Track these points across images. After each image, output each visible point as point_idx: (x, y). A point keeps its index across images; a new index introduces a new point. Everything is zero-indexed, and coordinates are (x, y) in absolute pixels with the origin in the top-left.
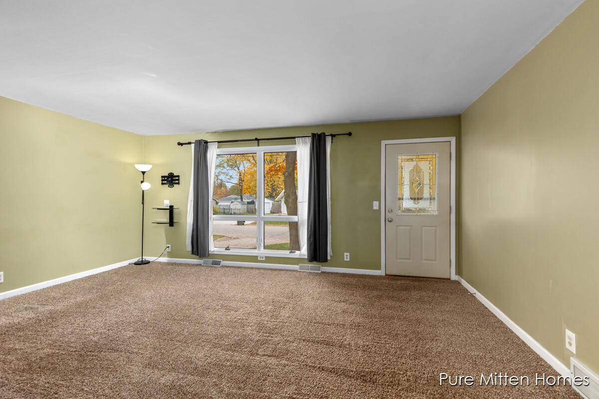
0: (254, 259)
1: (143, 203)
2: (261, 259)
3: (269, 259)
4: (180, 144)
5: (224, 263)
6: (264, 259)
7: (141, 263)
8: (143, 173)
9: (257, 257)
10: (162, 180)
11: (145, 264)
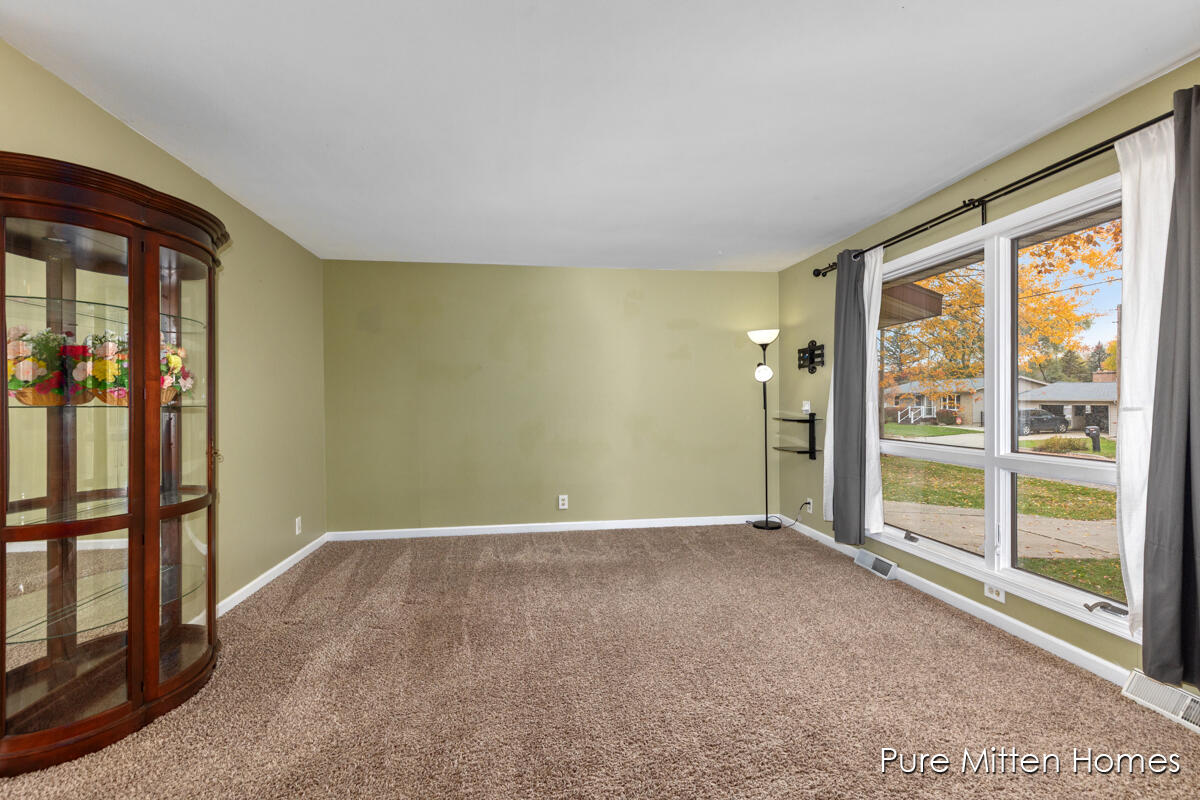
0: (973, 588)
1: (765, 408)
2: (994, 596)
3: (1015, 605)
4: (817, 273)
5: (899, 573)
6: (1002, 599)
7: (764, 525)
8: (764, 347)
9: (982, 584)
10: (800, 359)
11: (773, 528)
